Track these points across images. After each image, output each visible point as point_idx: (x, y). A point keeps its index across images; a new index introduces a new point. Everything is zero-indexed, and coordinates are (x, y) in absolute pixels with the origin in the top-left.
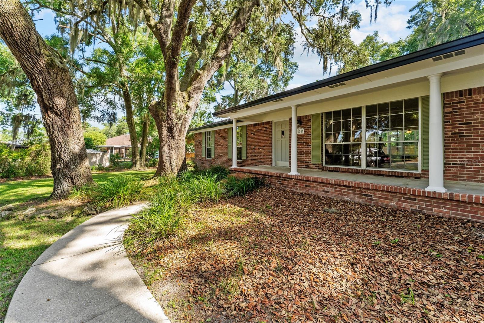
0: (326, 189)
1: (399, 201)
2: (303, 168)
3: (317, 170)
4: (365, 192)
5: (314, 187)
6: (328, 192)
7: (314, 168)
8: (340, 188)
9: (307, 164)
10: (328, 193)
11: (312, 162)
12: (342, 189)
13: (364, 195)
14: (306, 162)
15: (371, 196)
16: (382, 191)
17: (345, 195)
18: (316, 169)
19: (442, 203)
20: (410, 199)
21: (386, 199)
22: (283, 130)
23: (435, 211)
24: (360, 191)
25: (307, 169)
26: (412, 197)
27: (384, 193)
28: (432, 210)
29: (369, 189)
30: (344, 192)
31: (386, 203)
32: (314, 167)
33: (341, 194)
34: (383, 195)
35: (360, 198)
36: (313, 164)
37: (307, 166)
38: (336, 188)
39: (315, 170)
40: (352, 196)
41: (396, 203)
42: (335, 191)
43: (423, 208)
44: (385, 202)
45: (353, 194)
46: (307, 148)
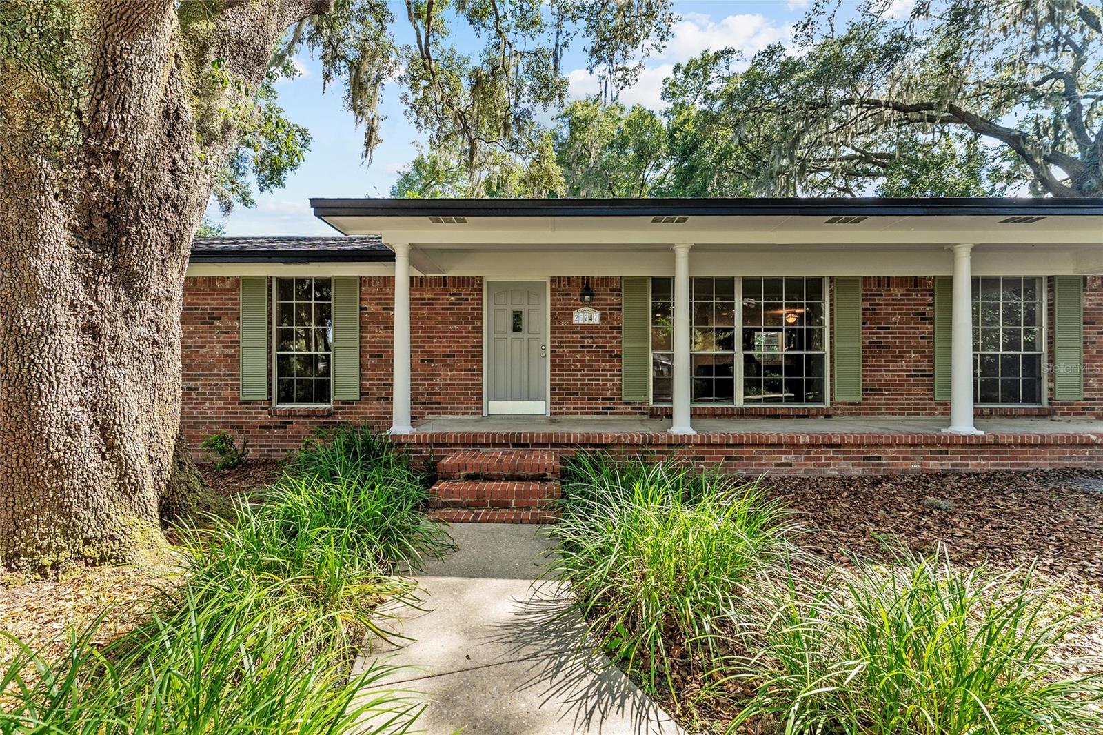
0: (784, 458)
1: (926, 459)
2: (597, 413)
3: (638, 416)
4: (868, 452)
5: (754, 458)
6: (788, 465)
7: (630, 413)
8: (817, 453)
9: (608, 404)
10: (788, 469)
11: (625, 399)
12: (822, 453)
13: (866, 458)
14: (604, 399)
15: (880, 458)
16: (898, 445)
17: (828, 465)
18: (635, 414)
19: (980, 452)
20: (940, 452)
21: (905, 459)
22: (517, 308)
23: (973, 466)
24: (858, 452)
25: (608, 417)
26: (943, 449)
27: (901, 448)
28: (968, 465)
29: (876, 445)
30: (827, 459)
31: (904, 467)
32: (629, 410)
33: (819, 465)
34: (898, 452)
35: (859, 465)
36: (626, 403)
37: (609, 408)
38: (809, 452)
39: (630, 417)
40: (843, 464)
41: (921, 464)
42: (806, 459)
43: (957, 465)
44: (903, 464)
45: (845, 459)
46: (608, 361)
